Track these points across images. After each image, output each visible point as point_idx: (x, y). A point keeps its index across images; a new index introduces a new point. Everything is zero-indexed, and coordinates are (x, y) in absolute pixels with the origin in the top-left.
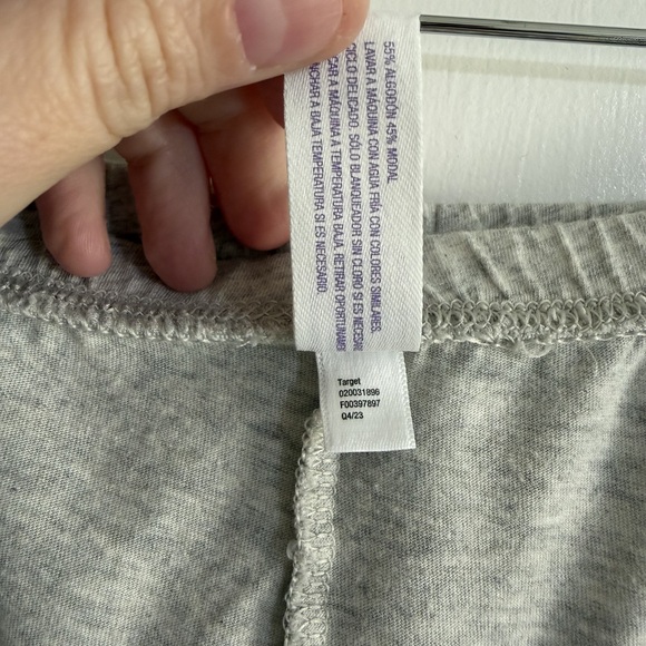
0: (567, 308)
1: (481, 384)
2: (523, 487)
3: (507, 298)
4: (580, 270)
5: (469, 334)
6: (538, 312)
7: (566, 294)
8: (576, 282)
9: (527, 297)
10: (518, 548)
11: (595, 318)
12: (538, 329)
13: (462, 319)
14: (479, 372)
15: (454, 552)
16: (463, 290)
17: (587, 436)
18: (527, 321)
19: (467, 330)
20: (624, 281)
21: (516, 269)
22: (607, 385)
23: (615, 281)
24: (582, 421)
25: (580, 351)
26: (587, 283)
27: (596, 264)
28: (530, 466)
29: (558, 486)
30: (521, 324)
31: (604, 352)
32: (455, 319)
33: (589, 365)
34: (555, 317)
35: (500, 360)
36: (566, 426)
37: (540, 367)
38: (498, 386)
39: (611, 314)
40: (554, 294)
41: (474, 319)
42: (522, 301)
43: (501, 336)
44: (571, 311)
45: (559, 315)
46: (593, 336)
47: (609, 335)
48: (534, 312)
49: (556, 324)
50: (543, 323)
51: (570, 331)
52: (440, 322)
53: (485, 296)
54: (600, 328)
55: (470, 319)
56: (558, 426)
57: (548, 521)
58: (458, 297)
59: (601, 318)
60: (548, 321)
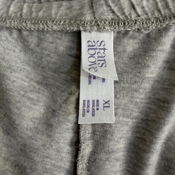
0: (156, 18)
1: (131, 41)
2: (143, 67)
3: (139, 16)
4: (160, 7)
5: (128, 28)
6: (148, 20)
7: (156, 14)
8: (159, 11)
9: (145, 16)
10: (142, 82)
11: (164, 20)
12: (148, 25)
13: (127, 23)
14: (131, 37)
16: (127, 14)
17: (161, 53)
18: (144, 23)
19: (127, 27)
20: (173, 9)
21: (143, 8)
22: (167, 39)
23: (170, 10)
24: (160, 48)
25: (159, 30)
26: (162, 11)
27: (165, 5)
28: (145, 61)
29: (153, 66)
30: (143, 24)
31: (166, 29)
32: (124, 23)
33: (161, 33)
34: (153, 21)
35: (137, 34)
36: (155, 50)
37: (148, 35)
38: (136, 41)
39: (168, 18)
40: (153, 14)
41: (130, 24)
42: (144, 17)
43: (137, 28)
44: (157, 19)
45: (154, 20)
46: (163, 25)
47: (167, 25)
48: (147, 20)
49: (153, 23)
50: (149, 23)
51: (157, 25)
52: (120, 24)
53: (134, 16)
54: (165, 23)
55: (129, 23)
56: (153, 50)
57: (150, 76)
58: (126, 17)
59: (165, 20)
60: (150, 22)
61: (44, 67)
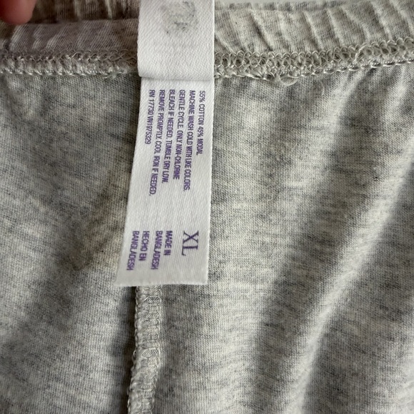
0: (307, 56)
1: (254, 103)
2: (278, 163)
3: (272, 50)
4: (316, 35)
5: (247, 71)
6: (290, 59)
7: (307, 49)
8: (314, 42)
9: (284, 50)
10: (275, 199)
11: (323, 61)
12: (289, 68)
13: (243, 62)
14: (254, 96)
15: (239, 201)
16: (245, 45)
17: (318, 133)
18: (282, 63)
19: (246, 69)
20: (342, 40)
21: (279, 34)
22: (330, 102)
23: (337, 41)
24: (315, 123)
25: (314, 83)
26: (320, 42)
27: (325, 32)
28: (283, 151)
29: (299, 163)
30: (279, 65)
31: (329, 82)
32: (238, 62)
33: (319, 90)
34: (300, 61)
35: (266, 89)
36: (304, 127)
37: (291, 93)
38: (264, 105)
40: (300, 48)
41: (250, 63)
42: (282, 52)
43: (266, 73)
44: (310, 58)
45: (302, 60)
46: (322, 71)
47: (332, 71)
48: (288, 58)
49: (300, 64)
50: (292, 64)
51: (309, 69)
52: (229, 64)
53: (259, 49)
54: (327, 66)
55: (248, 62)
56: (300, 127)
57: (293, 184)
58: (242, 49)
59: (327, 60)
60: (295, 63)
61: (55, 163)
